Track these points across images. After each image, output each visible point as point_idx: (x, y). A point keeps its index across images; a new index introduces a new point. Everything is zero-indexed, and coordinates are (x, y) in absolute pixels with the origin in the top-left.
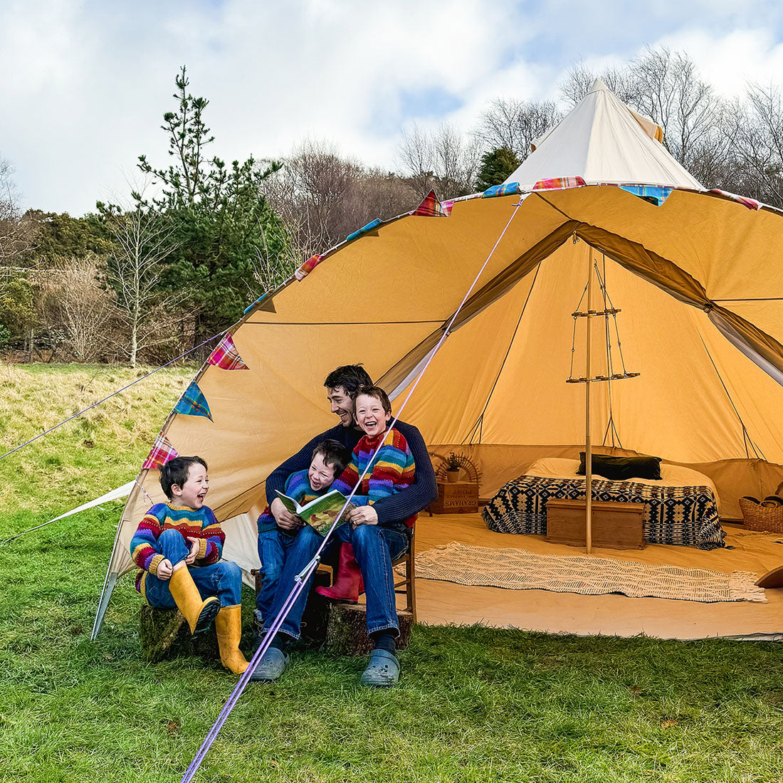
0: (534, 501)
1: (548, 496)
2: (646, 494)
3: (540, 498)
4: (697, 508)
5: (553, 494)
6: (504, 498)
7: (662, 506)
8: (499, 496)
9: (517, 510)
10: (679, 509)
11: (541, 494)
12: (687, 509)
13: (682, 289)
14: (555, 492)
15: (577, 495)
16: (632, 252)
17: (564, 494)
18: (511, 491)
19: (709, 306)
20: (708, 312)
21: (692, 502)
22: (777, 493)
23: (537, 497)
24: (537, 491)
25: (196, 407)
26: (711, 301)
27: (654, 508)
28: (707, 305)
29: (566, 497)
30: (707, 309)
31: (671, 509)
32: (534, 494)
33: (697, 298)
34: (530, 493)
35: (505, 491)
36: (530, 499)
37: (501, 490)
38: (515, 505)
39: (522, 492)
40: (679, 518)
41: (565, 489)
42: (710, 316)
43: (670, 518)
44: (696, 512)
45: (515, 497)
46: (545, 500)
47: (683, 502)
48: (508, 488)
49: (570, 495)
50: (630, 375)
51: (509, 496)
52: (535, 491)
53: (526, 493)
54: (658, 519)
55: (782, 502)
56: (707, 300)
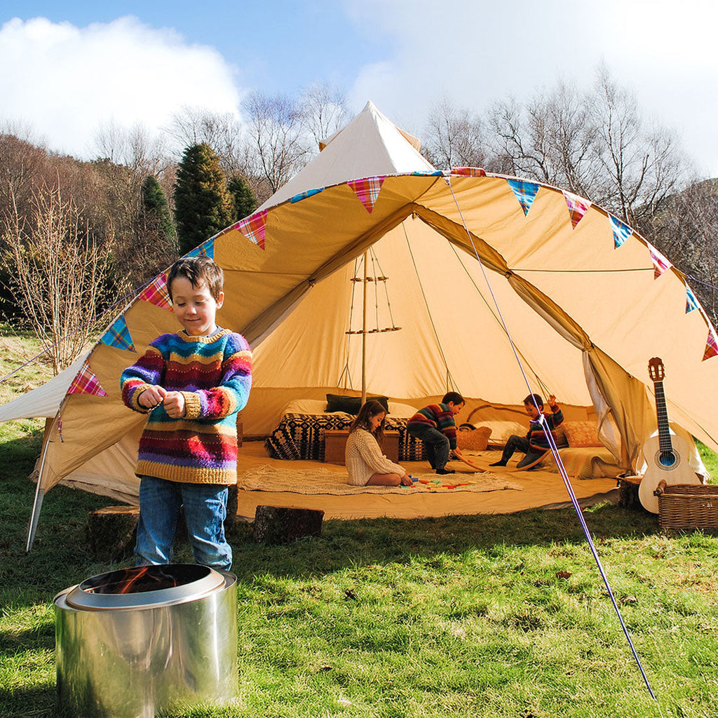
0: (308, 433)
1: (319, 428)
2: (394, 424)
3: (313, 430)
5: (323, 427)
6: (284, 431)
8: (279, 429)
9: (294, 440)
11: (314, 426)
13: (491, 260)
14: (325, 424)
15: (343, 426)
16: (455, 230)
17: (332, 426)
18: (289, 424)
19: (509, 274)
20: (508, 278)
23: (311, 428)
24: (311, 424)
25: (118, 339)
26: (510, 270)
27: (402, 432)
28: (508, 273)
29: (334, 428)
30: (508, 276)
32: (308, 426)
33: (502, 268)
34: (305, 426)
35: (285, 425)
36: (305, 430)
37: (281, 425)
38: (293, 436)
39: (299, 425)
41: (332, 422)
42: (510, 281)
45: (293, 430)
46: (317, 431)
48: (287, 422)
49: (337, 426)
50: (397, 329)
51: (288, 429)
52: (309, 424)
53: (301, 426)
54: (404, 441)
55: (473, 428)
56: (507, 269)
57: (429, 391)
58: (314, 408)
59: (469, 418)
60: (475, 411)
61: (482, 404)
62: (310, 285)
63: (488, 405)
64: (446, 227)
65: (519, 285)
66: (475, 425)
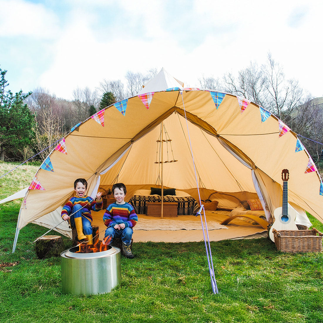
0: (141, 203)
1: (146, 201)
2: (176, 199)
3: (143, 202)
4: (192, 203)
5: (147, 201)
6: (132, 202)
7: (182, 203)
8: (130, 202)
9: (136, 206)
10: (186, 203)
11: (143, 201)
12: (189, 204)
13: (209, 130)
14: (148, 200)
15: (155, 201)
16: (194, 117)
17: (151, 200)
18: (134, 200)
19: (218, 136)
20: (217, 138)
21: (190, 201)
22: (209, 198)
24: (142, 200)
25: (47, 166)
26: (218, 135)
27: (179, 204)
28: (217, 136)
29: (152, 202)
30: (217, 137)
31: (184, 204)
32: (141, 201)
34: (140, 201)
35: (132, 200)
36: (140, 202)
37: (130, 200)
38: (135, 205)
39: (137, 200)
40: (186, 207)
41: (151, 199)
42: (218, 140)
43: (184, 207)
44: (192, 205)
45: (135, 202)
46: (145, 203)
47: (188, 202)
48: (133, 199)
49: (153, 200)
50: (175, 161)
51: (133, 202)
52: (141, 200)
53: (139, 200)
54: (180, 207)
55: (211, 201)
56: (217, 134)
57: (192, 186)
58: (146, 193)
59: (209, 197)
60: (211, 194)
61: (214, 192)
62: (132, 143)
63: (216, 192)
64: (190, 116)
65: (222, 141)
66: (211, 200)
